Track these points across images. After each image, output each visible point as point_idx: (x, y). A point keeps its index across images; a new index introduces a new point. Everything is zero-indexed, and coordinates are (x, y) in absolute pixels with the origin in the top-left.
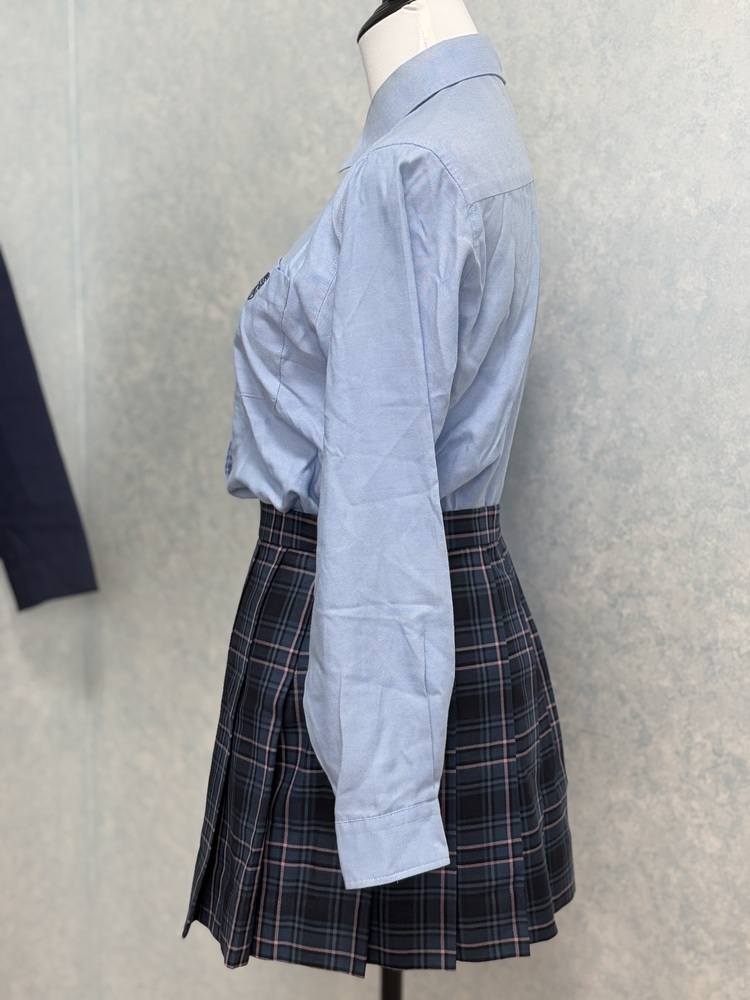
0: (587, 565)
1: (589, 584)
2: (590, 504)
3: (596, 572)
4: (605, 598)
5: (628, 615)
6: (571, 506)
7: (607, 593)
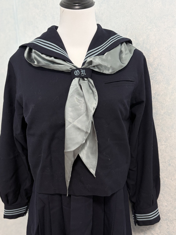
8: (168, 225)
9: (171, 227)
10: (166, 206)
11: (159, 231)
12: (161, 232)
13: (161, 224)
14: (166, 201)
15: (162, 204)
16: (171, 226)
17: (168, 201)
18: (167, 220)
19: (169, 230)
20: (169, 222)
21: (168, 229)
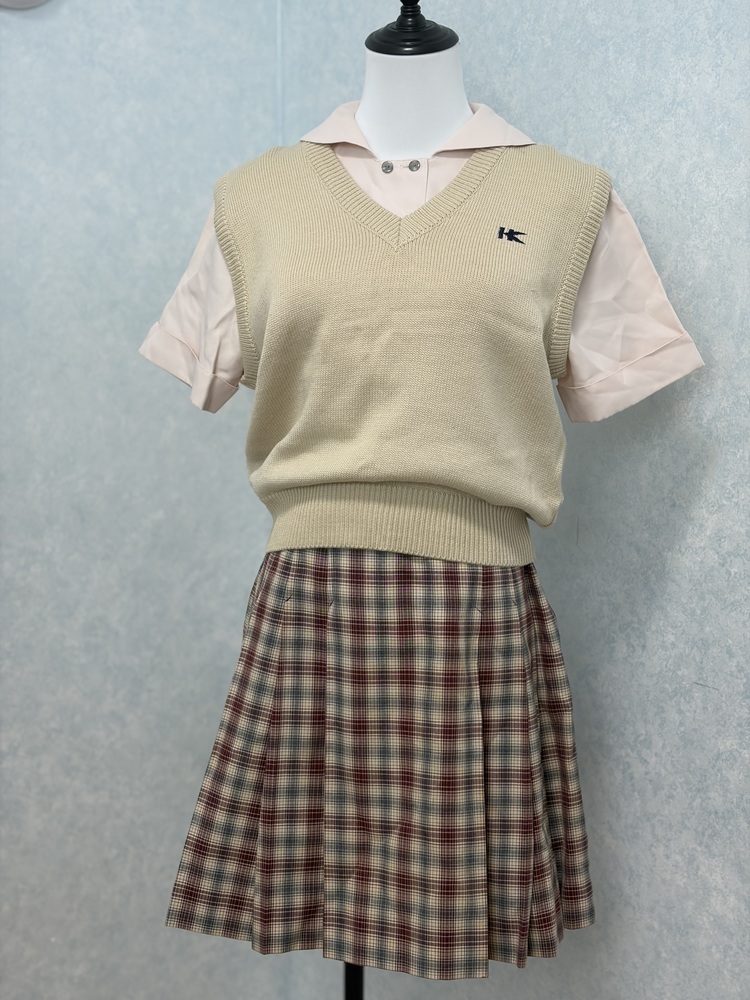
0: (701, 525)
1: (702, 545)
2: (704, 467)
3: (708, 533)
4: (716, 556)
5: (736, 573)
6: (688, 470)
7: (718, 553)
8: (680, 712)
9: (688, 714)
10: (673, 644)
11: (660, 745)
12: (667, 742)
13: (664, 715)
14: (672, 627)
15: (663, 642)
16: (689, 711)
17: (676, 627)
18: (676, 694)
19: (682, 729)
20: (682, 700)
21: (681, 724)
